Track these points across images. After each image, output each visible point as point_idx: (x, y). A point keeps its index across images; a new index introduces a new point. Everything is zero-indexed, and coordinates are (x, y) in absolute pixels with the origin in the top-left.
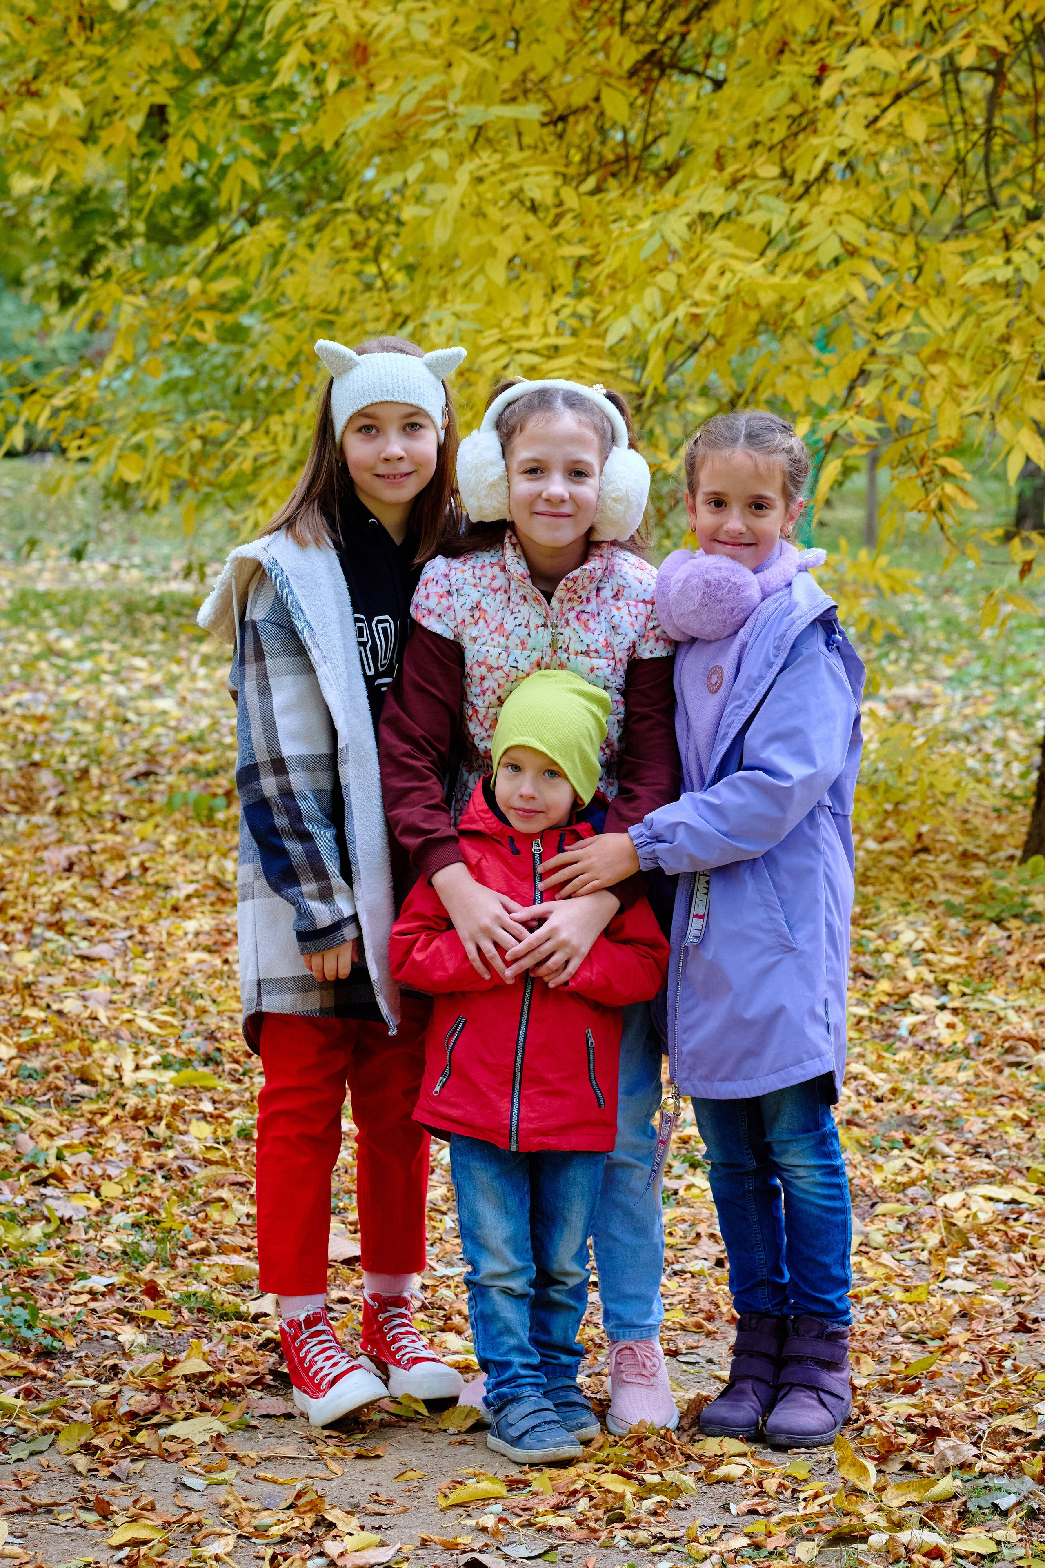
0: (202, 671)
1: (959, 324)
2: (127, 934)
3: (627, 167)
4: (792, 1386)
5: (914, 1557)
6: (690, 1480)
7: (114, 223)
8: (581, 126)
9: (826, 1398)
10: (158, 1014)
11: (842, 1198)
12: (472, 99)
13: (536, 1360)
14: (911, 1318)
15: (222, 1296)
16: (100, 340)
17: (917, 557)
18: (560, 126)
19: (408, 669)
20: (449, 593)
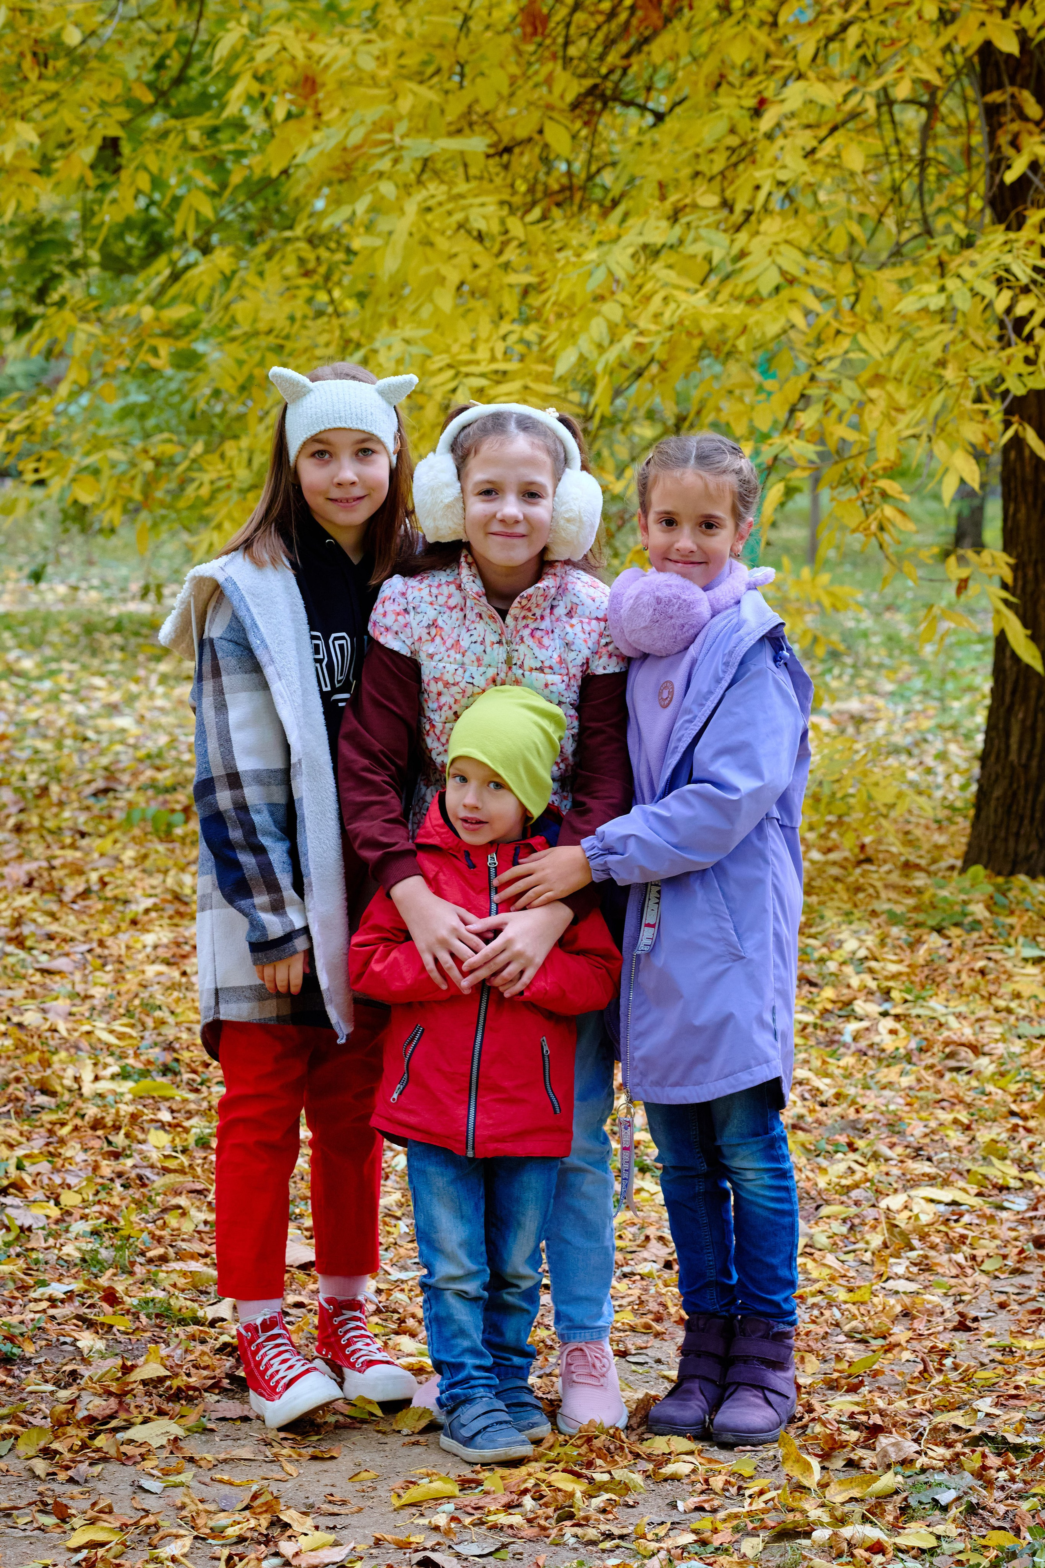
0: (160, 690)
1: (897, 348)
2: (86, 947)
3: (571, 198)
4: (739, 1385)
5: (857, 1552)
6: (638, 1478)
7: (70, 252)
8: (526, 158)
9: (772, 1397)
10: (117, 1026)
11: (789, 1201)
12: (419, 131)
13: (489, 1362)
14: (854, 1317)
15: (180, 1302)
16: (56, 367)
17: (859, 575)
18: (505, 157)
19: (366, 685)
20: (406, 611)
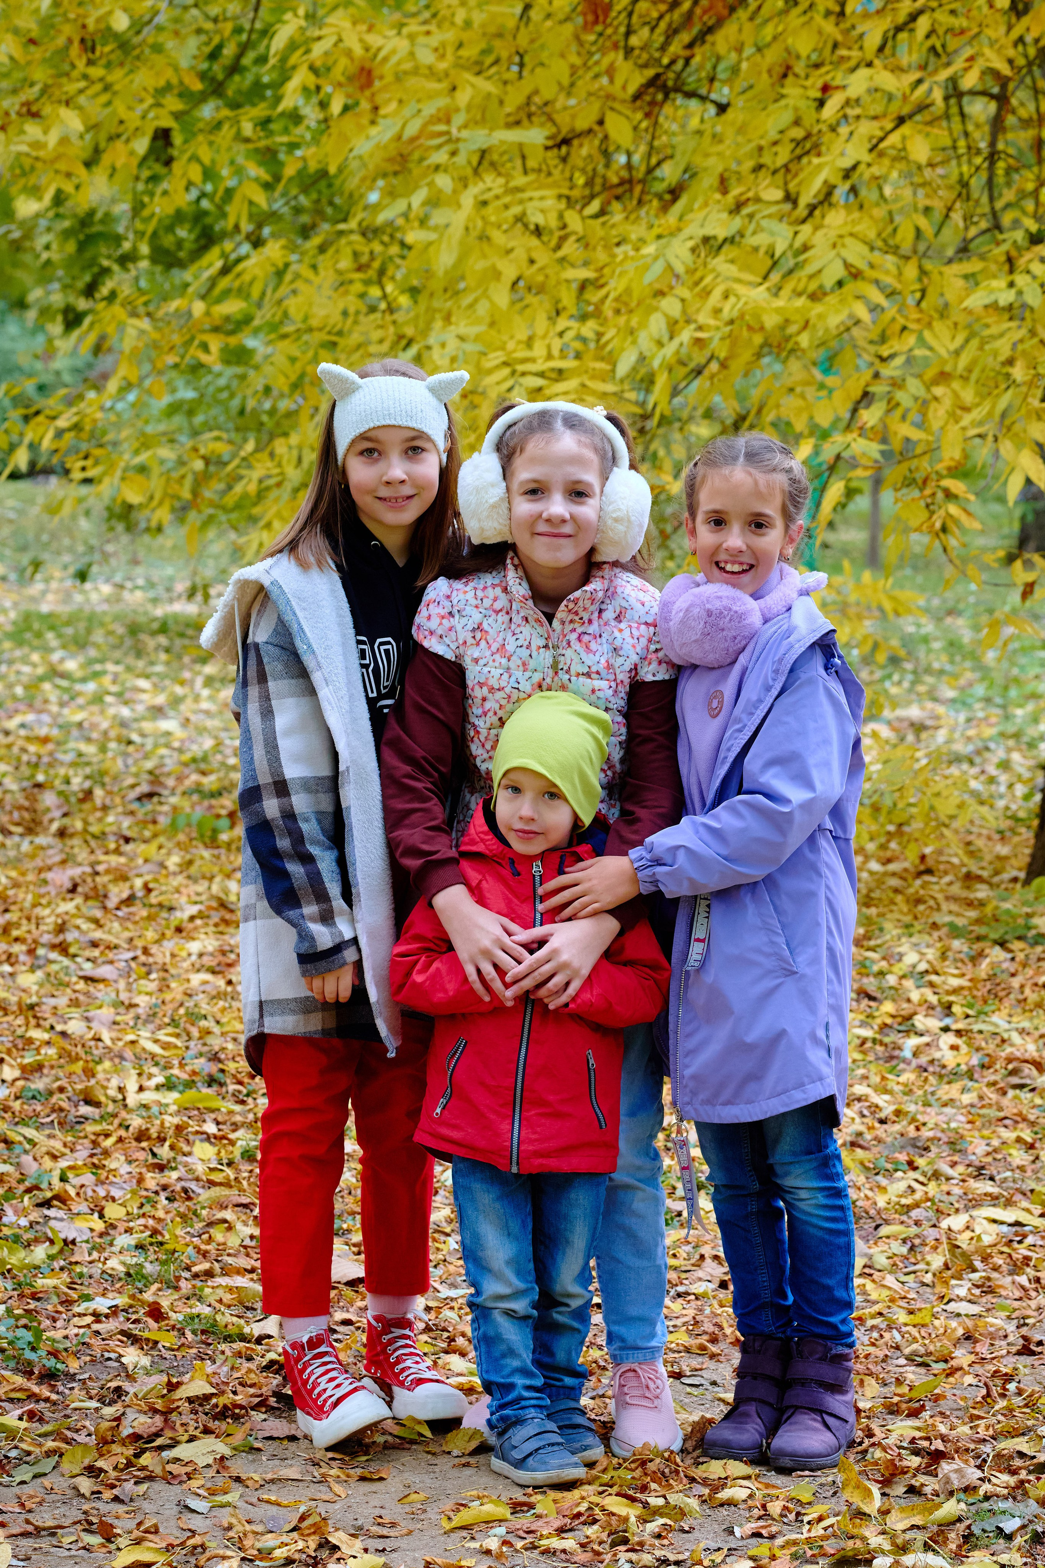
0: (205, 693)
1: (963, 347)
2: (130, 955)
3: (631, 190)
4: (797, 1409)
6: (694, 1503)
7: (119, 245)
8: (585, 150)
9: (830, 1421)
10: (162, 1036)
11: (844, 1220)
12: (476, 123)
13: (539, 1382)
14: (915, 1340)
15: (226, 1318)
16: (105, 362)
17: (920, 579)
18: (564, 149)
19: (410, 691)
20: (451, 614)
